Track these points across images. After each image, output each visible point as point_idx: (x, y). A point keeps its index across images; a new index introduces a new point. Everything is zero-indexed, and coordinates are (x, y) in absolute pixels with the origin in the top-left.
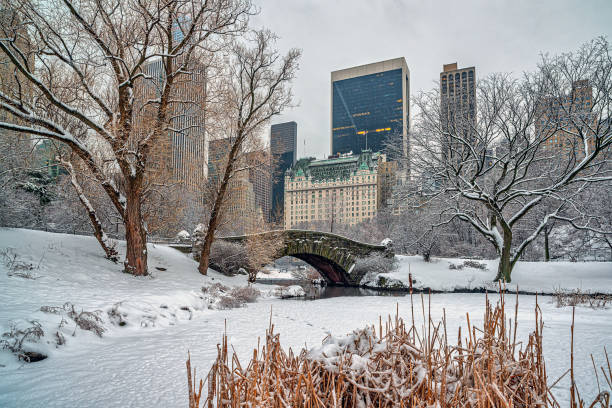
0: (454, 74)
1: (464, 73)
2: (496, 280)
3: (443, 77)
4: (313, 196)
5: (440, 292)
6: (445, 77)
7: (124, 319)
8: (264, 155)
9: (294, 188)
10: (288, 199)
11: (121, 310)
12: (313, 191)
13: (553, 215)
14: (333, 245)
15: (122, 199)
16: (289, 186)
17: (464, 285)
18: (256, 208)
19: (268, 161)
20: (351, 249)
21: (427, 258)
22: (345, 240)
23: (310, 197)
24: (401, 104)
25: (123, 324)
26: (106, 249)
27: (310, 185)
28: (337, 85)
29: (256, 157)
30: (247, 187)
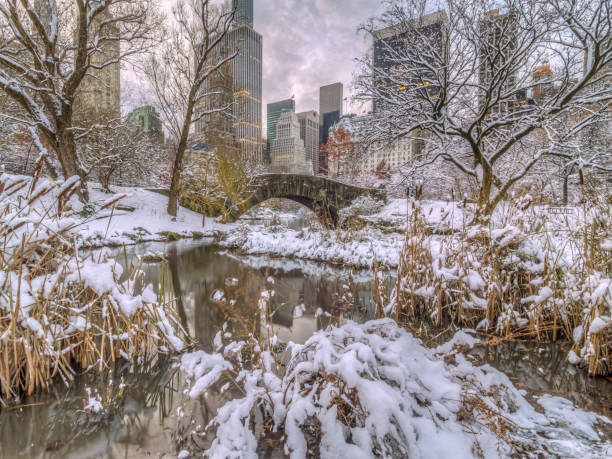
18: (307, 160)
19: (317, 120)
29: (308, 117)
30: (299, 142)
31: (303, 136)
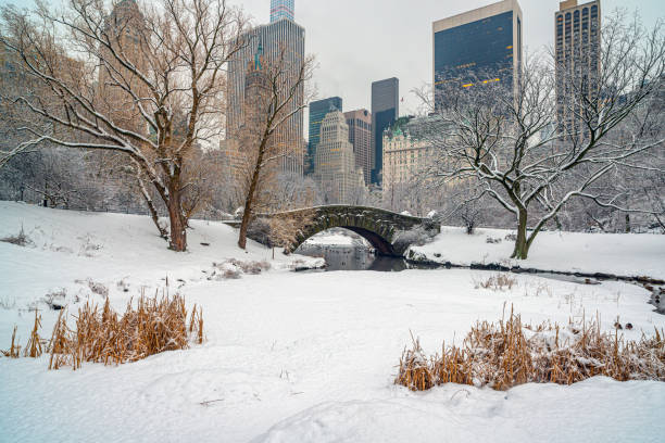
0: (572, 12)
1: (586, 9)
2: (513, 257)
3: (559, 17)
4: (412, 156)
5: (458, 266)
6: (561, 16)
7: (127, 287)
8: (366, 113)
9: (393, 148)
10: (386, 159)
11: (126, 282)
12: (412, 151)
13: (578, 191)
14: (376, 219)
15: (167, 192)
16: (386, 146)
17: (479, 261)
18: (356, 168)
19: (369, 120)
20: (394, 222)
21: (470, 231)
22: (388, 213)
23: (409, 157)
24: (511, 51)
25: (126, 290)
26: (160, 230)
27: (409, 145)
28: (439, 37)
29: (357, 117)
30: (347, 147)
31: (352, 140)
